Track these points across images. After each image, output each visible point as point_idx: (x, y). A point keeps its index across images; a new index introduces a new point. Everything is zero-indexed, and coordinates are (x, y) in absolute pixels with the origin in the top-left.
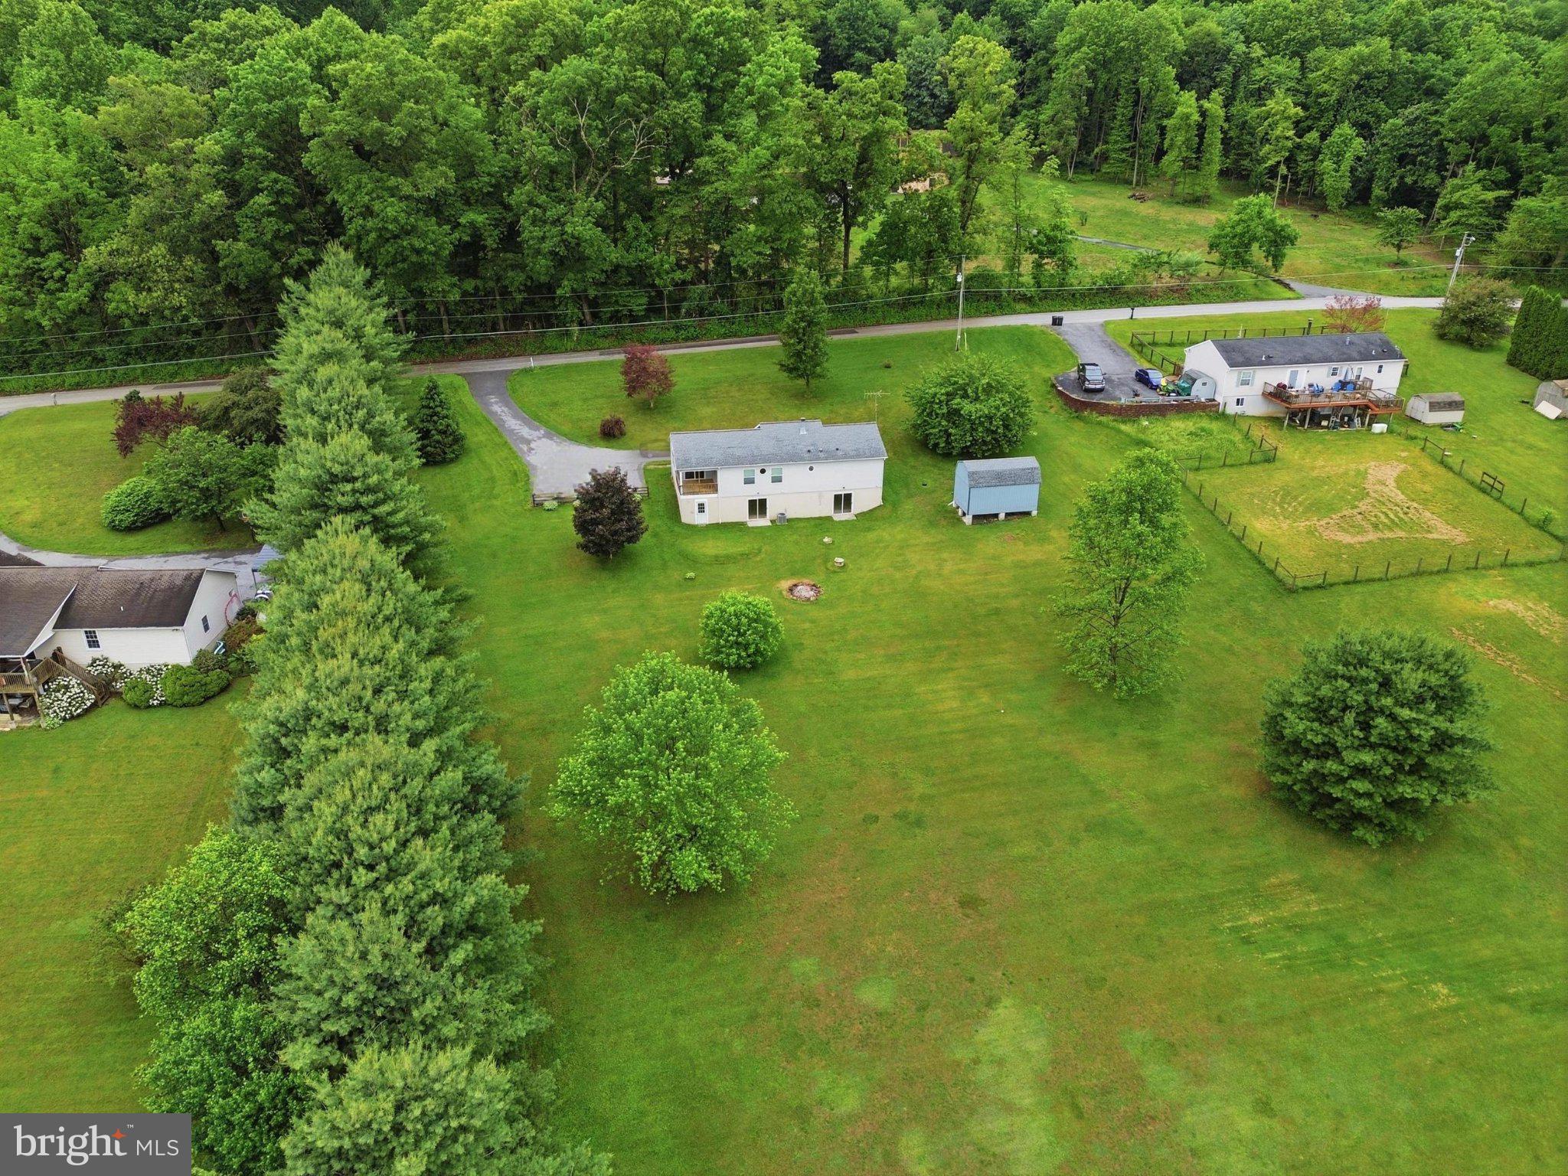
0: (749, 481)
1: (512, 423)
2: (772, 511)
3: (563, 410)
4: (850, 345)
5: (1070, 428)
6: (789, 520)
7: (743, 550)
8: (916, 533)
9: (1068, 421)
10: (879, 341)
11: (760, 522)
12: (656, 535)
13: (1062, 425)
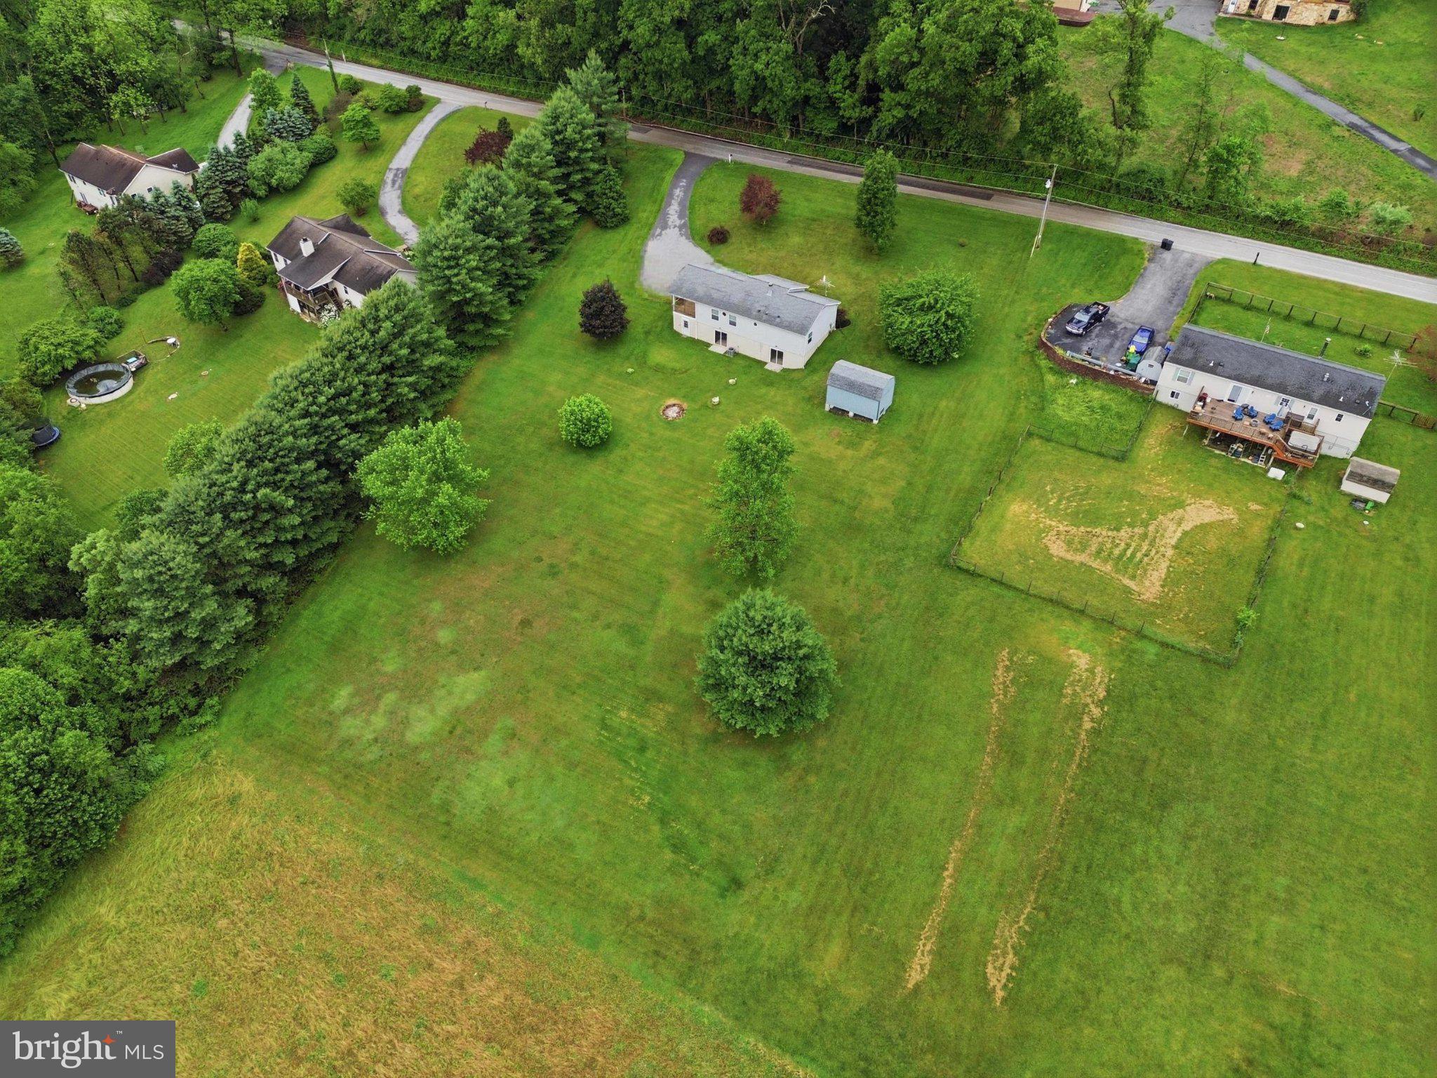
0: (715, 318)
1: (674, 209)
2: (731, 342)
3: (712, 207)
4: (962, 212)
5: (1016, 359)
6: (736, 354)
7: (678, 366)
8: (791, 401)
9: (1023, 353)
10: (988, 216)
11: (719, 349)
12: (647, 333)
13: (1015, 354)
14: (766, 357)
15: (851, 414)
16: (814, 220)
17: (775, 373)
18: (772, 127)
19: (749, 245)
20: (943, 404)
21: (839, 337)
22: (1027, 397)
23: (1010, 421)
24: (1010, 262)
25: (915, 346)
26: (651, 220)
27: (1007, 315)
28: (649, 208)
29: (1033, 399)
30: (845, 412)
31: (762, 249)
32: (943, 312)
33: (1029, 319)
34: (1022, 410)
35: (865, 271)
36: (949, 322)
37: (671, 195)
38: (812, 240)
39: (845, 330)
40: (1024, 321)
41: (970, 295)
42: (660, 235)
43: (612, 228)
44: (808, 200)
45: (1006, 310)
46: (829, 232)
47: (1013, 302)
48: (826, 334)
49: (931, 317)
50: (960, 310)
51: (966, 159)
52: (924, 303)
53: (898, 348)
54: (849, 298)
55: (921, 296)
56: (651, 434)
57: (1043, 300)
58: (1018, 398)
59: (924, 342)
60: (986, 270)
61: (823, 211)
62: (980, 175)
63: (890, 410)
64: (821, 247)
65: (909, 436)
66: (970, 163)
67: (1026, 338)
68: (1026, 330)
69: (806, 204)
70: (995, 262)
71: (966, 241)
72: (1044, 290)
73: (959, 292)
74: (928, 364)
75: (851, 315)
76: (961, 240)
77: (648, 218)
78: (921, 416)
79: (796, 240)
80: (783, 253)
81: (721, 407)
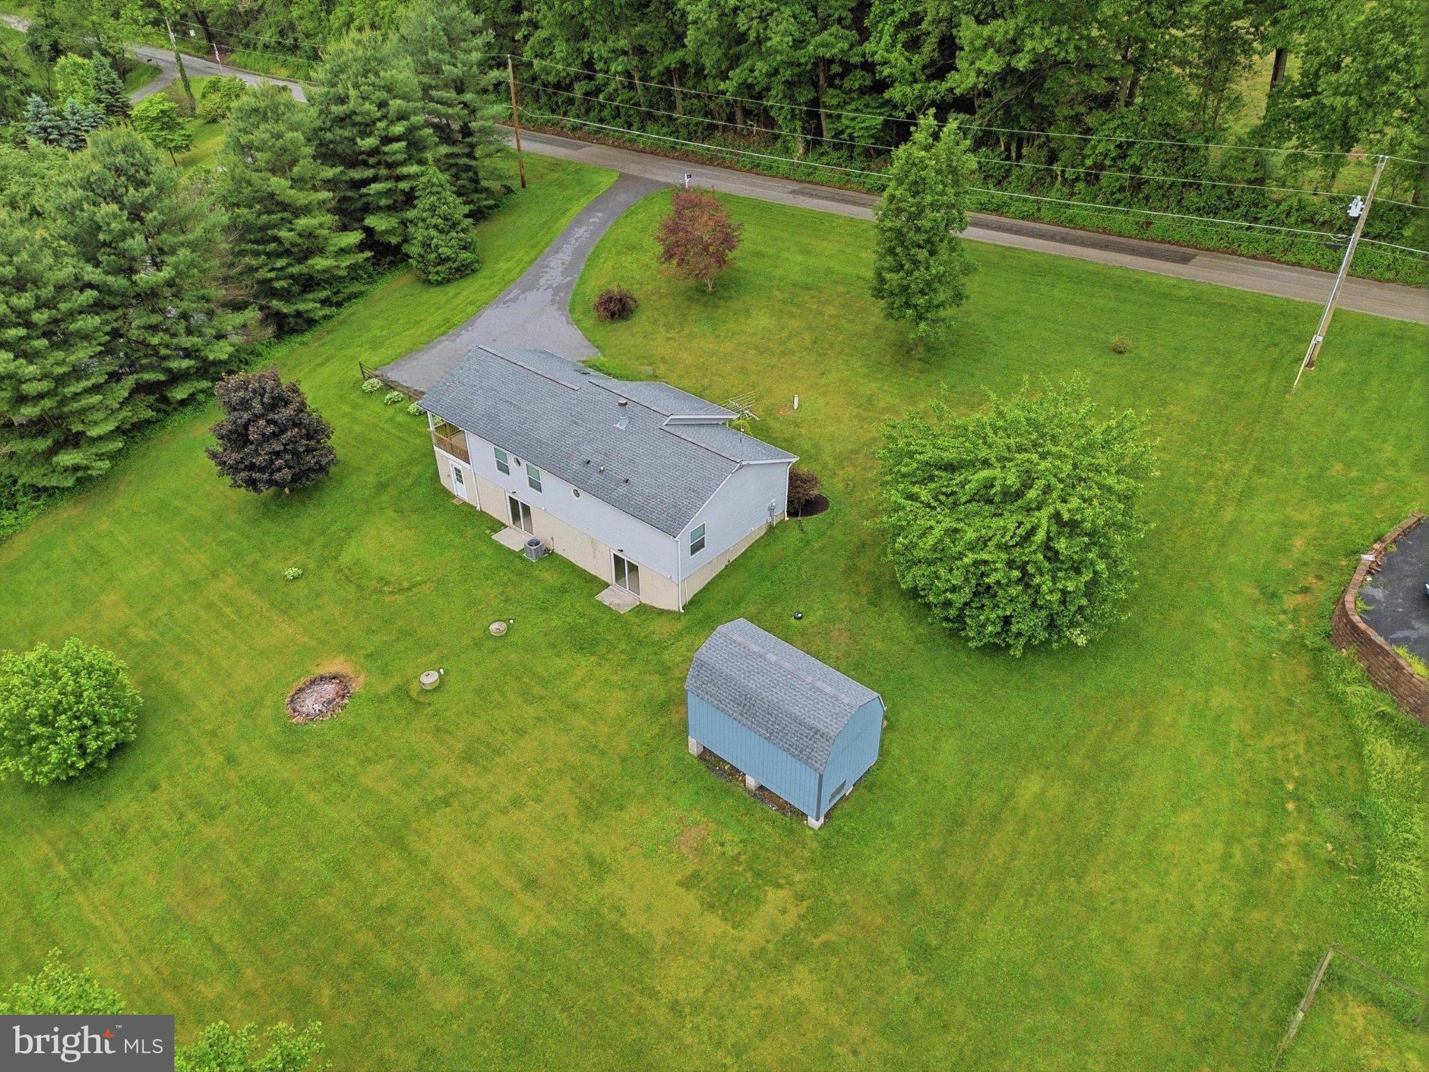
0: (503, 468)
1: (561, 258)
2: (539, 527)
3: (627, 260)
4: (1122, 285)
5: (1264, 665)
6: (547, 554)
7: (396, 571)
8: (616, 705)
9: (1285, 646)
10: (1185, 293)
11: (513, 538)
12: (382, 487)
13: (1257, 648)
14: (606, 572)
15: (751, 782)
16: (807, 288)
17: (615, 616)
18: (776, 137)
19: (669, 327)
20: (1032, 786)
21: (793, 537)
22: (1307, 810)
23: (1248, 899)
24: (1238, 396)
25: (959, 599)
26: (514, 274)
27: (1233, 527)
28: (520, 254)
29: (1328, 819)
30: (734, 773)
31: (691, 335)
32: (1044, 514)
33: (1298, 543)
34: (1291, 860)
35: (885, 393)
36: (1061, 545)
37: (566, 236)
38: (795, 324)
39: (810, 523)
40: (1281, 548)
41: (1134, 471)
42: (514, 300)
43: (439, 283)
44: (806, 252)
45: (1229, 513)
46: (830, 310)
47: (1248, 493)
48: (756, 529)
49: (1009, 523)
50: (1093, 515)
51: (1138, 185)
52: (989, 484)
53: (914, 593)
54: (839, 447)
55: (986, 463)
56: (230, 760)
57: (1335, 494)
58: (1275, 809)
59: (984, 591)
60: (1175, 410)
61: (829, 271)
62: (1166, 218)
63: (867, 782)
64: (807, 338)
65: (910, 895)
66: (1146, 190)
67: (1291, 601)
68: (1288, 576)
69: (800, 258)
70: (1198, 391)
71: (1129, 343)
72: (1337, 468)
73: (1101, 460)
74: (995, 649)
75: (830, 486)
76: (1115, 340)
77: (509, 271)
78: (957, 821)
79: (762, 321)
80: (728, 347)
81: (439, 701)
